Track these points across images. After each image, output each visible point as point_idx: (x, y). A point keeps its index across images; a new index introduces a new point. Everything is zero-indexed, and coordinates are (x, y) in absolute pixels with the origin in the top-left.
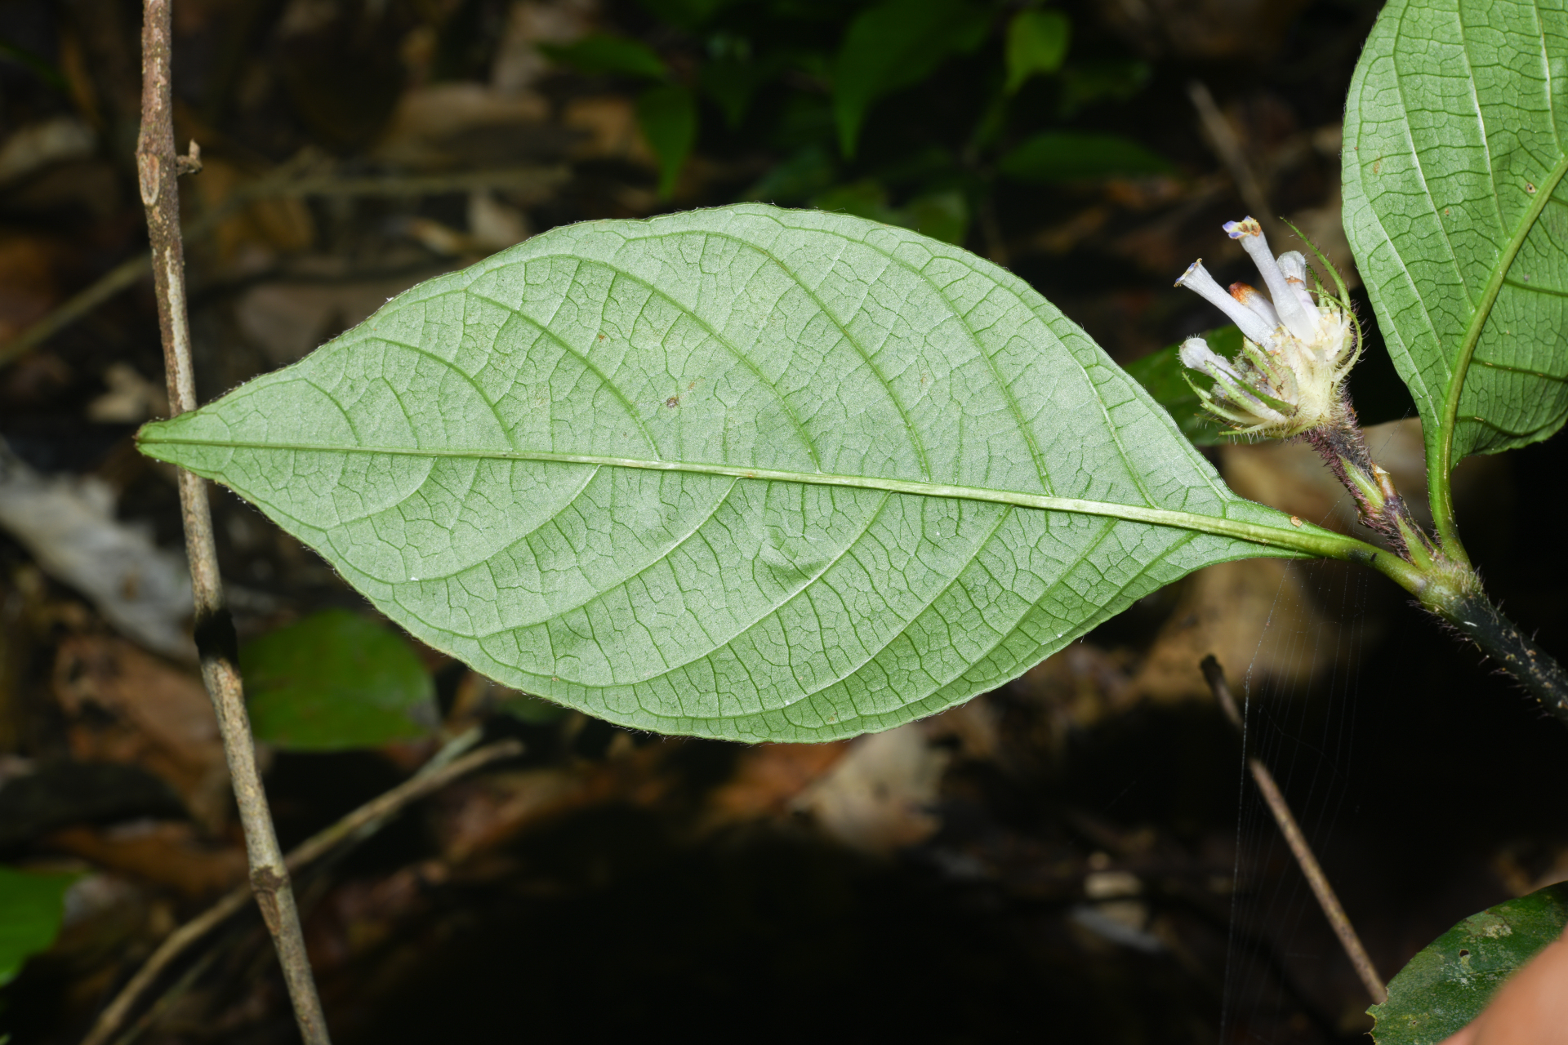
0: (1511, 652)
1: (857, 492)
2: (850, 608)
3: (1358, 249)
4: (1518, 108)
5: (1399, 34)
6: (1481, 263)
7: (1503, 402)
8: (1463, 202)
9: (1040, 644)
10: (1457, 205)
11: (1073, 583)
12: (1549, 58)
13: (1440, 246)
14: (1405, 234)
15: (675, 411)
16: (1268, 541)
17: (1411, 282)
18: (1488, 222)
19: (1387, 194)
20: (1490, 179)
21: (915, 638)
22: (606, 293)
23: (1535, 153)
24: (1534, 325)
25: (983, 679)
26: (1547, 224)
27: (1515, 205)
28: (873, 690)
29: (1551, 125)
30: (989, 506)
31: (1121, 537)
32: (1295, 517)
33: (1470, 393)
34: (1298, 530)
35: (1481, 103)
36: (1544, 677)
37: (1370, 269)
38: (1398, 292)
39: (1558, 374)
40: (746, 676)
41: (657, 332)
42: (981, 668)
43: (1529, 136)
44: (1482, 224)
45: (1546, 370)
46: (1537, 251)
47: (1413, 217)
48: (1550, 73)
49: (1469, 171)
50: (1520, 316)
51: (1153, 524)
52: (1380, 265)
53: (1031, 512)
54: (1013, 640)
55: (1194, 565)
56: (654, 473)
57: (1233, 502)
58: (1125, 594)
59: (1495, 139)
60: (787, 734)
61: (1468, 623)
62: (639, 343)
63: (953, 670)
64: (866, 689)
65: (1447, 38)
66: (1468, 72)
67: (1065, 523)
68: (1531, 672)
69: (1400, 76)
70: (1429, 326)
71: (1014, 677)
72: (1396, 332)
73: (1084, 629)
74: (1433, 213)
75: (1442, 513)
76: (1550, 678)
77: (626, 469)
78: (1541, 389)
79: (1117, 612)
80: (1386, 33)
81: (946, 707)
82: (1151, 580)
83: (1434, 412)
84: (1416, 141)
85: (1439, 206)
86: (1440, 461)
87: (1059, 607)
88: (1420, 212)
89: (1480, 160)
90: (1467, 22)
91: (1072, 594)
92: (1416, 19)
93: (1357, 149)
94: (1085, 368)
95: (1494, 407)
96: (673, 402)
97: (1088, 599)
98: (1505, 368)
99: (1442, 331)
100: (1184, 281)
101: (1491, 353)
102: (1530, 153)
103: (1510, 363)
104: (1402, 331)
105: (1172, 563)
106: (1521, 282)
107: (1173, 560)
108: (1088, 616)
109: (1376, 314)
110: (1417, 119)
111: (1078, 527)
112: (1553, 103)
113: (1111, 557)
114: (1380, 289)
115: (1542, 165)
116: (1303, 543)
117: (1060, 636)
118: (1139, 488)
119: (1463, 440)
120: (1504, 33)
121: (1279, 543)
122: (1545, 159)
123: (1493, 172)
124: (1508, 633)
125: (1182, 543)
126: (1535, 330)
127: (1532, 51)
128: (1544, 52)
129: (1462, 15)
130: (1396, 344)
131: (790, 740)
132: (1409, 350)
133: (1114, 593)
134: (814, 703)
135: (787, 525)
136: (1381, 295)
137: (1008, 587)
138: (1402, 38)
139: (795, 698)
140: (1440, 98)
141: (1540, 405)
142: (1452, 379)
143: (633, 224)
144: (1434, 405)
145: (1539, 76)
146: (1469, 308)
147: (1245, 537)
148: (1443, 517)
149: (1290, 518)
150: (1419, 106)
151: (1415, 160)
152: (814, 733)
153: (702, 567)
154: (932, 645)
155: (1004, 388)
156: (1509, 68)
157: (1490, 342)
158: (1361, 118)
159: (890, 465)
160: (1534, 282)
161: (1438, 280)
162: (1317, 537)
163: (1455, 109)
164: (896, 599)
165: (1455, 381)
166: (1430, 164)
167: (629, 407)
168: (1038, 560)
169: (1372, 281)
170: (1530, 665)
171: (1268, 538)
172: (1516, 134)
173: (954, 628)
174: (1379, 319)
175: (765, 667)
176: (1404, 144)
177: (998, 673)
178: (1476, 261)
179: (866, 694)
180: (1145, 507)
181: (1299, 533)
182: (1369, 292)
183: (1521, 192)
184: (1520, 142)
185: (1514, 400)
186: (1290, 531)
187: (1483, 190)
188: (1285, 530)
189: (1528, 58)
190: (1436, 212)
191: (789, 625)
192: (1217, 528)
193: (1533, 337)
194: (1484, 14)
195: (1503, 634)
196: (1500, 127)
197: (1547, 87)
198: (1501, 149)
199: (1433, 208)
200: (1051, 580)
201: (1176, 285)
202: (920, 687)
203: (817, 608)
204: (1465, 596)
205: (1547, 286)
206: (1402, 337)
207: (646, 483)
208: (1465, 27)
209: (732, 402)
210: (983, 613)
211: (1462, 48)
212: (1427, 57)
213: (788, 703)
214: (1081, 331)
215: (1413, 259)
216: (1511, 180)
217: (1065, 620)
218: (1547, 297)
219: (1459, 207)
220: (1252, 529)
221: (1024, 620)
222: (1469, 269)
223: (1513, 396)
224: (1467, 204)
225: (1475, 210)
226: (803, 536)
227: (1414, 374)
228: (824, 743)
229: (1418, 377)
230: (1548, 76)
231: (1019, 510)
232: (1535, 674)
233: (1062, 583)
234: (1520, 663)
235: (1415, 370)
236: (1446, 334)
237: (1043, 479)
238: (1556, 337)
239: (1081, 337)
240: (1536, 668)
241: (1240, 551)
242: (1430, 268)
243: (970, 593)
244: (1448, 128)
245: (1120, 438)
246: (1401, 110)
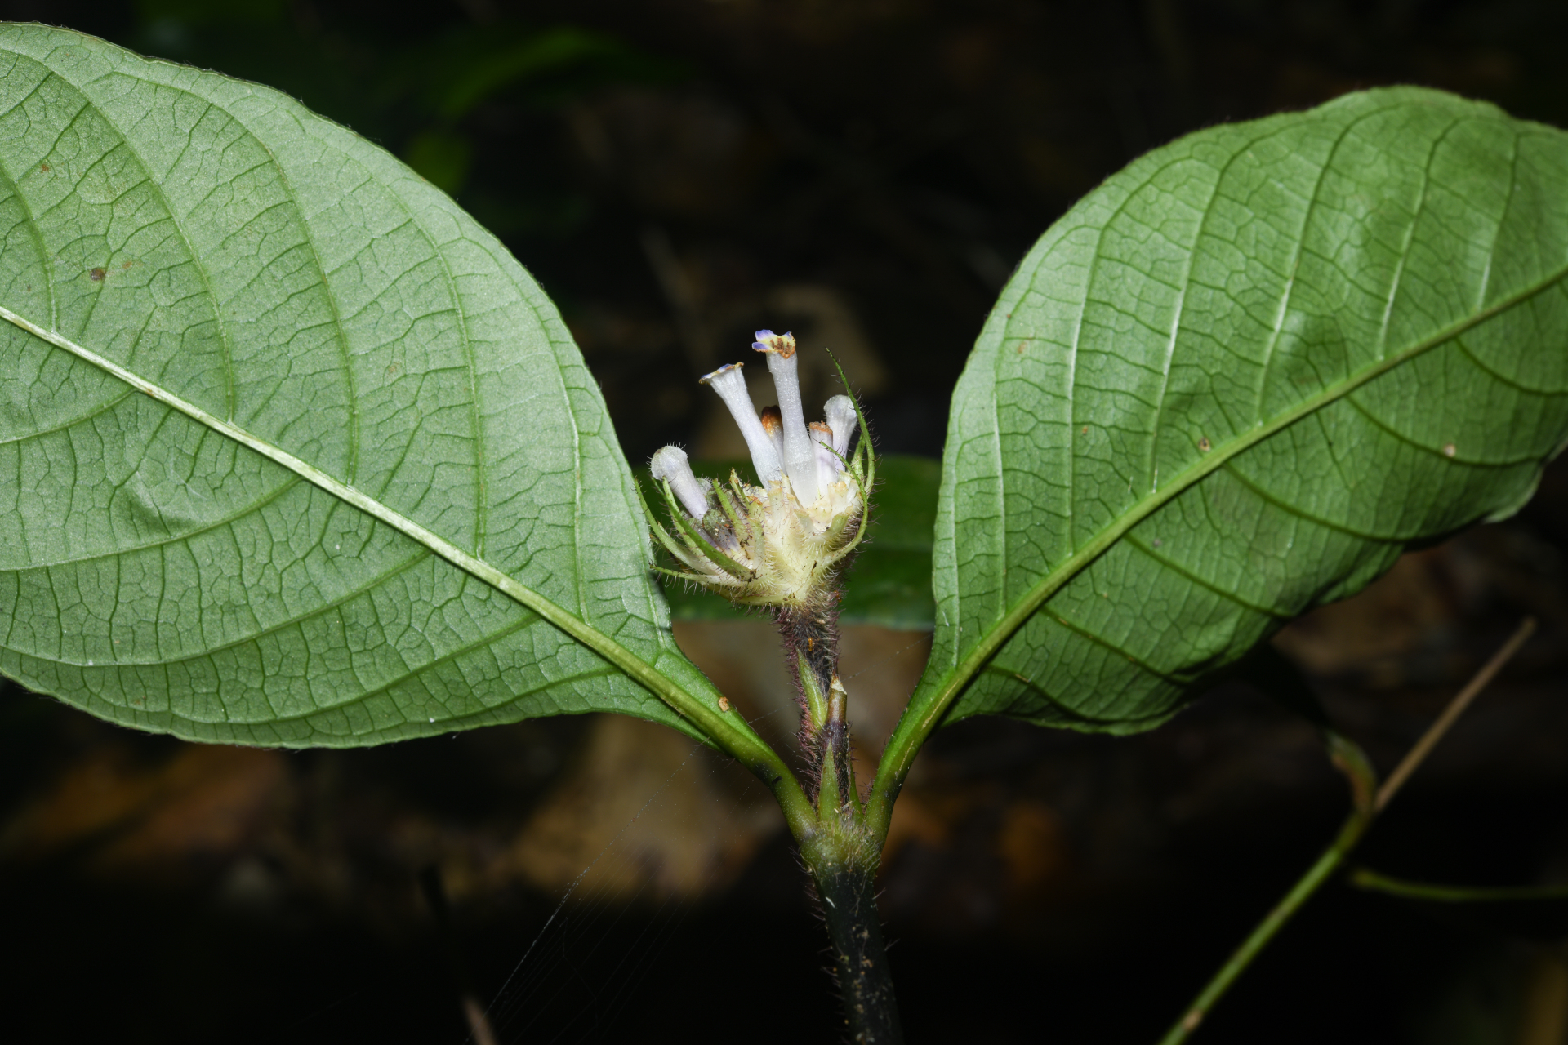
0: (846, 954)
1: (265, 462)
2: (205, 588)
3: (957, 430)
4: (1226, 348)
5: (1121, 209)
6: (1104, 504)
7: (1068, 671)
8: (1111, 427)
9: (406, 719)
10: (1101, 427)
11: (464, 666)
12: (1289, 307)
13: (1059, 465)
14: (1021, 434)
15: (96, 285)
16: (683, 713)
17: (1001, 491)
18: (1134, 461)
19: (1021, 382)
20: (1155, 414)
21: (267, 652)
22: (68, 122)
23: (1227, 408)
24: (1144, 599)
25: (329, 732)
26: (1209, 492)
27: (1178, 456)
28: (198, 690)
29: (1259, 384)
30: (408, 541)
31: (535, 637)
32: (725, 699)
33: (1023, 645)
34: (721, 715)
35: (1182, 325)
36: (863, 998)
37: (959, 458)
38: (979, 496)
39: (1158, 667)
40: (54, 613)
41: (111, 189)
42: (331, 718)
43: (1227, 385)
44: (1125, 462)
45: (1144, 656)
46: (1184, 518)
47: (1040, 418)
48: (1284, 324)
49: (1133, 395)
50: (1129, 583)
51: (576, 640)
52: (972, 458)
53: (450, 567)
54: (377, 701)
55: (601, 705)
56: (43, 344)
57: (669, 652)
58: (517, 703)
59: (1182, 372)
60: (78, 698)
61: (829, 900)
62: (85, 194)
63: (298, 708)
64: (190, 685)
65: (1176, 236)
66: (1183, 284)
67: (483, 595)
68: (853, 986)
69: (1099, 257)
70: (1000, 549)
71: (363, 744)
72: (954, 540)
73: (462, 724)
74: (1065, 425)
75: (892, 764)
76: (866, 1002)
77: (14, 328)
78: (1129, 676)
79: (505, 720)
80: (1106, 202)
81: (276, 745)
82: (551, 701)
83: (956, 648)
84: (1082, 337)
85: (1080, 419)
86: (931, 705)
87: (440, 687)
88: (1051, 417)
89: (1152, 388)
90: (1209, 229)
91: (459, 679)
92: (1150, 201)
93: (1010, 317)
94: (580, 433)
95: (1054, 673)
96: (99, 274)
97: (477, 693)
98: (1084, 634)
99: (1016, 561)
100: (711, 380)
101: (1073, 611)
102: (1220, 405)
103: (1096, 631)
104: (963, 540)
105: (579, 692)
106: (1147, 544)
107: (581, 689)
108: (471, 711)
109: (939, 510)
110: (1096, 311)
111: (495, 607)
112: (1272, 359)
113: (517, 656)
114: (959, 484)
115: (1230, 424)
116: (718, 731)
117: (432, 720)
118: (578, 593)
119: (988, 693)
120: (1248, 258)
121: (694, 720)
122: (1237, 419)
123: (1163, 407)
124: (860, 930)
125: (598, 673)
126: (1144, 606)
127: (1273, 291)
128: (1285, 298)
129: (1206, 219)
130: (947, 554)
131: (80, 706)
132: (960, 567)
133: (506, 699)
134: (122, 677)
135: (171, 465)
136: (956, 491)
137: (391, 642)
138: (1122, 215)
139: (102, 662)
140: (1135, 300)
141: (1123, 693)
142: (1003, 620)
143: (129, 56)
144: (961, 641)
145: (1267, 323)
146: (1066, 549)
147: (663, 697)
148: (890, 769)
149: (719, 697)
150: (1105, 299)
151: (1072, 357)
152: (111, 710)
153: (56, 471)
154: (283, 668)
155: (478, 416)
156: (1234, 299)
157: (1078, 597)
158: (1030, 285)
159: (314, 447)
160: (1166, 552)
161: (1039, 503)
162: (734, 731)
163: (1148, 320)
164: (261, 600)
165: (1004, 624)
166: (1089, 369)
167: (43, 260)
168: (435, 625)
169: (954, 471)
170: (857, 977)
171: (685, 710)
172: (1211, 376)
173: (315, 661)
174: (940, 517)
175: (81, 612)
176: (1067, 334)
177: (348, 732)
178: (1099, 499)
179: (187, 691)
180: (575, 616)
181: (720, 719)
182: (943, 482)
183: (1190, 445)
184: (1212, 388)
185: (1087, 675)
186: (712, 712)
187: (1141, 423)
188: (708, 709)
189: (1263, 298)
190: (1071, 426)
191: (126, 577)
192: (639, 673)
193: (1138, 613)
194: (1234, 228)
195: (854, 929)
196: (1196, 360)
197: (1272, 339)
198: (1180, 386)
199: (1069, 420)
200: (441, 652)
201: (701, 381)
202: (254, 710)
203: (167, 572)
204: (844, 868)
205: (1181, 563)
206: (958, 549)
207: (30, 352)
208: (1203, 233)
209: (164, 301)
210: (354, 656)
211: (1188, 255)
212: (1142, 248)
213: (91, 663)
214: (596, 390)
215: (1017, 467)
216: (1186, 427)
217: (443, 705)
218: (1174, 575)
219: (1103, 431)
220: (673, 692)
221: (396, 685)
222: (1086, 505)
223: (1086, 670)
224: (1114, 432)
225: (1122, 442)
226: (185, 485)
227: (952, 596)
228: (118, 725)
229: (956, 600)
230: (1277, 326)
231: (439, 561)
232: (856, 990)
233: (452, 659)
234: (849, 970)
235: (956, 591)
236: (1020, 566)
237: (478, 536)
238: (1168, 624)
239: (594, 397)
240: (860, 984)
241: (650, 709)
242: (1034, 484)
243: (347, 629)
244: (1129, 337)
245: (581, 527)
246: (1082, 296)
